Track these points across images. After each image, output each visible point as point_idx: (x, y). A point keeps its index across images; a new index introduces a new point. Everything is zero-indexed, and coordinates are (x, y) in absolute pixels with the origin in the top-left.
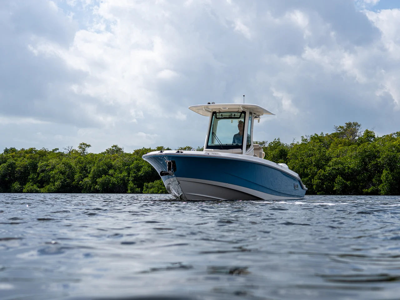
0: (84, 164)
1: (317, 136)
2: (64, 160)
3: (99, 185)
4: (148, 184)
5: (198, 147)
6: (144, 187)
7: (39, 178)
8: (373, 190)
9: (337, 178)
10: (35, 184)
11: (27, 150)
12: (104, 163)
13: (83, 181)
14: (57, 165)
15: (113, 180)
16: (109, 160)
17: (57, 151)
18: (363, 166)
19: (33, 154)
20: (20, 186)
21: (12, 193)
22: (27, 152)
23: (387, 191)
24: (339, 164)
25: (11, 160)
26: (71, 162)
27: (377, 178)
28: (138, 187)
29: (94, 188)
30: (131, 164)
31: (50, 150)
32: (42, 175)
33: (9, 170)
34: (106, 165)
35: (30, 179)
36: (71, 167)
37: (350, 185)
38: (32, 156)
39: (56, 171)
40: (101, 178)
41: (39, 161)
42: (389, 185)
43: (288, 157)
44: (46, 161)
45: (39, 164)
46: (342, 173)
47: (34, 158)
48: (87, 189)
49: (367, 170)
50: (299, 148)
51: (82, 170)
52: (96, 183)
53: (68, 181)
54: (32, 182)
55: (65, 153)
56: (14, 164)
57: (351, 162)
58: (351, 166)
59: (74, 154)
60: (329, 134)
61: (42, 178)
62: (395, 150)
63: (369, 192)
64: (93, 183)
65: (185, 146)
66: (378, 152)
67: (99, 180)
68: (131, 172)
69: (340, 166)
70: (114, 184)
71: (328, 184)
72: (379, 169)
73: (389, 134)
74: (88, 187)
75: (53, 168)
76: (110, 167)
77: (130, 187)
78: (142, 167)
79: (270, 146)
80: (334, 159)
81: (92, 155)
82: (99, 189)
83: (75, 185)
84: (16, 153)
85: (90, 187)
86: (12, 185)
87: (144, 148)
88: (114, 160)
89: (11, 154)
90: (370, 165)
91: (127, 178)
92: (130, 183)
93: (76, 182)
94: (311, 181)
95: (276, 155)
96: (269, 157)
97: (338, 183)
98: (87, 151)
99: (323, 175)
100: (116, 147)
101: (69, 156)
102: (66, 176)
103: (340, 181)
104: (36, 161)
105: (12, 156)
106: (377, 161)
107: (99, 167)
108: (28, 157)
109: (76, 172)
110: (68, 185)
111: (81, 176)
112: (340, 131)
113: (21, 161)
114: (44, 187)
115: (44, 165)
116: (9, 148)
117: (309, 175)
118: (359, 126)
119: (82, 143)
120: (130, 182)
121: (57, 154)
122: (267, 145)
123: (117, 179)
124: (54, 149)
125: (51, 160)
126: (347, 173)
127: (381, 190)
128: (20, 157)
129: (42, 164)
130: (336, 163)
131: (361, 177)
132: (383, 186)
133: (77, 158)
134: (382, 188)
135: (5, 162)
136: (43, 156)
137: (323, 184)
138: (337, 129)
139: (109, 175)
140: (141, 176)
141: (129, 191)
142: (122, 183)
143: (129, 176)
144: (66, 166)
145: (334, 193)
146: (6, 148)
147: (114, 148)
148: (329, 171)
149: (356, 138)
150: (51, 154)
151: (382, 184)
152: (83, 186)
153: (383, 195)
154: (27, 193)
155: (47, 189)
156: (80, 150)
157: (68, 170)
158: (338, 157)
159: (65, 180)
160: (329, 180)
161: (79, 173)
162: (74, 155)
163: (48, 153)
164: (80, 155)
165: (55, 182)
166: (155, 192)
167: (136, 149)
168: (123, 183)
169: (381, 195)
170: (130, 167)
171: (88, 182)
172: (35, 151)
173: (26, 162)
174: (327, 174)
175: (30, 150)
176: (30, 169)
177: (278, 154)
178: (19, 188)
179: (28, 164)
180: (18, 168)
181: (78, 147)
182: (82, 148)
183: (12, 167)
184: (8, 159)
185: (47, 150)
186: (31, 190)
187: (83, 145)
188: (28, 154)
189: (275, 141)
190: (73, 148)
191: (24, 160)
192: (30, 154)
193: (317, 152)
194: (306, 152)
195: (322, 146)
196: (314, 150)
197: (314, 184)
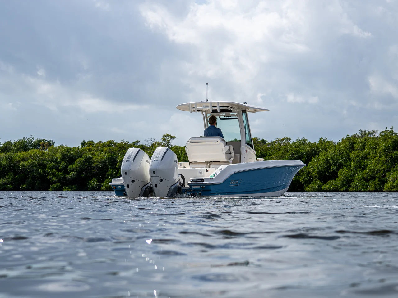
5: (298, 138)
7: (119, 174)
11: (105, 142)
17: (138, 144)
19: (112, 148)
20: (97, 183)
21: (89, 191)
22: (104, 145)
25: (88, 154)
31: (131, 142)
33: (86, 165)
35: (109, 175)
38: (110, 149)
41: (118, 155)
45: (119, 159)
47: (113, 152)
54: (111, 178)
55: (148, 146)
56: (91, 158)
59: (157, 146)
65: (283, 137)
79: (381, 135)
81: (177, 148)
84: (93, 146)
86: (89, 183)
87: (235, 139)
89: (88, 148)
96: (380, 149)
98: (171, 144)
101: (151, 149)
104: (115, 155)
105: (89, 150)
108: (107, 151)
113: (98, 155)
116: (86, 141)
119: (166, 134)
121: (138, 146)
122: (377, 135)
124: (135, 141)
128: (97, 151)
135: (81, 157)
136: (123, 149)
146: (84, 140)
154: (105, 191)
156: (163, 143)
163: (128, 146)
172: (115, 144)
173: (104, 156)
175: (108, 143)
176: (109, 164)
177: (391, 146)
178: (97, 186)
179: (107, 158)
180: (95, 164)
181: (162, 139)
182: (166, 140)
183: (89, 162)
184: (84, 153)
185: (126, 142)
186: (109, 188)
187: (167, 136)
188: (106, 147)
189: (387, 130)
190: (156, 140)
191: (102, 154)
192: (108, 148)
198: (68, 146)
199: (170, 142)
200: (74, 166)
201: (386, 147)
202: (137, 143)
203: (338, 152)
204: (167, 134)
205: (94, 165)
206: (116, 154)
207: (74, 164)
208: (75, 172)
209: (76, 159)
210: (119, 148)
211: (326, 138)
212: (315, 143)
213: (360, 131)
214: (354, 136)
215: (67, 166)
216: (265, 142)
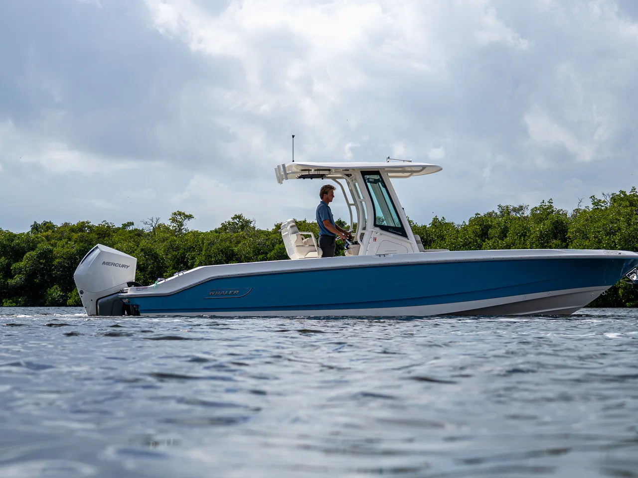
0: (181, 251)
1: (625, 195)
2: (143, 243)
11: (74, 225)
12: (218, 249)
16: (228, 243)
17: (131, 228)
19: (85, 234)
20: (61, 294)
21: (47, 306)
22: (73, 230)
25: (45, 245)
26: (157, 248)
30: (271, 251)
33: (41, 264)
34: (222, 253)
36: (158, 258)
38: (83, 237)
43: (569, 234)
47: (87, 240)
50: (591, 217)
51: (178, 263)
55: (146, 231)
56: (51, 251)
59: (162, 232)
76: (230, 256)
79: (533, 213)
81: (196, 234)
84: (53, 232)
86: (47, 292)
88: (238, 242)
89: (44, 234)
95: (546, 231)
96: (532, 236)
98: (186, 227)
100: (240, 218)
101: (152, 236)
102: (148, 274)
105: (47, 237)
107: (209, 256)
108: (76, 239)
109: (166, 267)
113: (63, 247)
116: (40, 222)
119: (176, 211)
121: (130, 232)
122: (527, 213)
124: (126, 223)
128: (60, 239)
133: (167, 239)
135: (33, 249)
136: (105, 237)
144: (148, 255)
146: (35, 222)
147: (235, 221)
150: (119, 233)
156: (172, 226)
157: (150, 262)
161: (173, 269)
162: (162, 235)
163: (114, 232)
164: (173, 235)
170: (268, 256)
172: (90, 227)
173: (73, 248)
175: (79, 226)
177: (550, 231)
178: (60, 298)
179: (77, 251)
180: (57, 260)
181: (170, 219)
182: (177, 221)
183: (46, 258)
184: (39, 242)
185: (111, 225)
186: (80, 301)
187: (179, 214)
188: (76, 233)
189: (544, 204)
190: (160, 222)
191: (69, 244)
192: (80, 234)
193: (623, 226)
194: (604, 225)
195: (635, 213)
196: (619, 220)
197: (619, 287)
198: (11, 231)
199: (184, 224)
200: (21, 264)
201: (541, 232)
202: (129, 226)
203: (461, 242)
204: (178, 211)
205: (55, 262)
207: (22, 261)
208: (23, 274)
209: (24, 253)
210: (98, 234)
211: (443, 218)
212: (425, 226)
213: (500, 206)
214: (490, 214)
215: (9, 265)
216: (343, 225)
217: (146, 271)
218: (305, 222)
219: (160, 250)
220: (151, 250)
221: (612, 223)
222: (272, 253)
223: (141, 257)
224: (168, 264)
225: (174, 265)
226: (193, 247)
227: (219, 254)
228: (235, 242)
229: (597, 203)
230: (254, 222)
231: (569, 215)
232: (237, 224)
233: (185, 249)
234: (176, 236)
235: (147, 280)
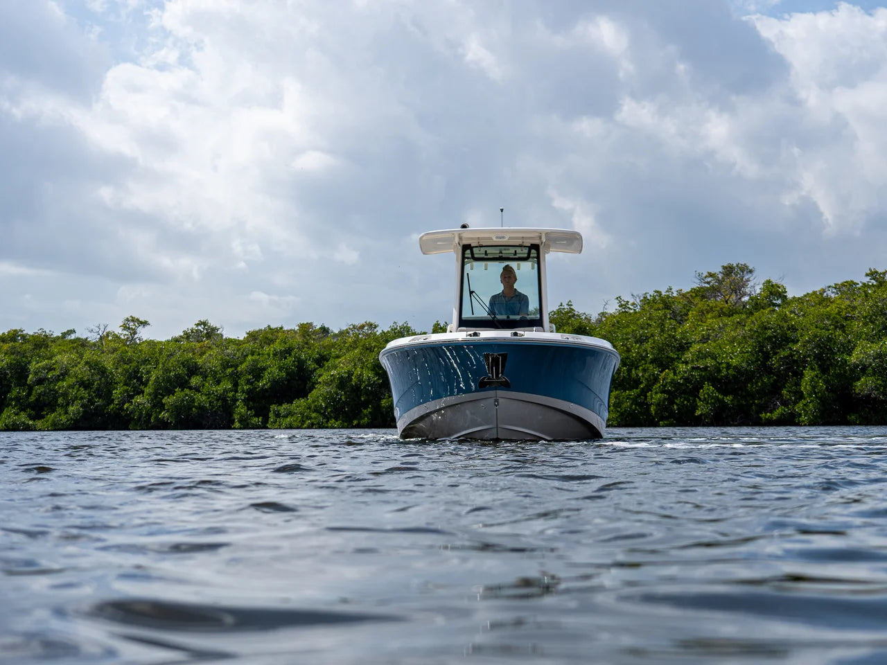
0: (134, 364)
1: (660, 295)
2: (88, 355)
3: (168, 411)
4: (279, 408)
6: (271, 415)
7: (32, 397)
8: (782, 414)
9: (702, 388)
10: (24, 410)
11: (4, 334)
12: (178, 361)
13: (132, 402)
14: (73, 367)
15: (201, 398)
16: (190, 354)
17: (73, 337)
18: (760, 360)
19: (17, 344)
22: (3, 339)
23: (813, 416)
24: (705, 357)
26: (104, 361)
27: (790, 388)
28: (257, 415)
29: (157, 417)
30: (241, 363)
31: (57, 334)
32: (39, 389)
34: (184, 366)
35: (12, 399)
36: (106, 372)
37: (733, 404)
38: (15, 347)
39: (71, 381)
40: (173, 395)
41: (31, 358)
42: (819, 403)
44: (47, 359)
45: (33, 366)
46: (712, 377)
47: (20, 352)
48: (142, 419)
49: (769, 371)
50: (618, 322)
51: (130, 378)
52: (162, 407)
53: (99, 402)
54: (16, 405)
55: (91, 340)
57: (733, 353)
58: (734, 362)
59: (111, 341)
60: (684, 291)
61: (40, 397)
62: (830, 325)
63: (774, 418)
64: (154, 406)
65: (363, 322)
66: (794, 329)
67: (168, 400)
68: (242, 381)
69: (709, 362)
70: (201, 408)
71: (683, 402)
72: (794, 367)
73: (818, 289)
74: (144, 416)
75: (64, 374)
76: (193, 370)
77: (240, 413)
78: (264, 369)
79: (550, 318)
80: (696, 347)
81: (152, 344)
82: (168, 419)
83: (114, 412)
85: (150, 416)
87: (269, 326)
88: (203, 354)
90: (776, 358)
91: (231, 394)
92: (239, 406)
93: (117, 405)
94: (646, 397)
97: (705, 398)
98: (140, 336)
99: (673, 382)
100: (205, 326)
101: (99, 346)
102: (94, 392)
103: (709, 395)
104: (24, 359)
106: (791, 349)
107: (167, 370)
108: (7, 350)
109: (116, 383)
110: (99, 411)
111: (126, 391)
112: (708, 283)
114: (43, 417)
115: (44, 368)
117: (642, 383)
118: (751, 271)
119: (128, 317)
120: (238, 403)
121: (73, 341)
123: (209, 398)
124: (66, 331)
125: (59, 356)
126: (724, 376)
127: (800, 415)
129: (39, 364)
130: (701, 355)
131: (757, 386)
132: (805, 405)
133: (117, 350)
134: (803, 409)
136: (40, 348)
137: (672, 402)
138: (702, 279)
139: (191, 388)
140: (263, 390)
141: (237, 424)
142: (220, 406)
143: (236, 391)
144: (94, 369)
145: (697, 422)
147: (200, 328)
148: (685, 372)
149: (743, 299)
150: (58, 342)
151: (804, 402)
152: (131, 413)
153: (805, 425)
155: (50, 421)
156: (124, 334)
157: (97, 377)
158: (704, 343)
159: (91, 401)
160: (684, 392)
161: (124, 385)
162: (112, 345)
163: (52, 341)
164: (125, 345)
165: (68, 405)
166: (295, 424)
167: (252, 330)
168: (223, 408)
169: (801, 426)
170: (239, 369)
171: (144, 404)
172: (23, 337)
173: (2, 361)
174: (680, 379)
175: (10, 335)
176: (11, 377)
179: (8, 365)
181: (121, 326)
182: (129, 328)
185: (48, 334)
186: (13, 425)
187: (131, 320)
188: (6, 343)
190: (109, 329)
192: (11, 344)
193: (657, 331)
194: (633, 330)
195: (669, 317)
196: (650, 325)
197: (652, 404)
199: (138, 332)
202: (69, 335)
204: (131, 316)
206: (27, 357)
210: (33, 344)
216: (328, 332)
217: (91, 388)
218: (281, 328)
219: (108, 362)
220: (97, 364)
221: (642, 328)
222: (243, 366)
223: (85, 371)
224: (117, 379)
225: (125, 381)
226: (148, 360)
227: (180, 367)
228: (199, 353)
229: (624, 305)
230: (221, 329)
231: (593, 319)
232: (201, 332)
233: (138, 362)
234: (128, 346)
235: (93, 398)
